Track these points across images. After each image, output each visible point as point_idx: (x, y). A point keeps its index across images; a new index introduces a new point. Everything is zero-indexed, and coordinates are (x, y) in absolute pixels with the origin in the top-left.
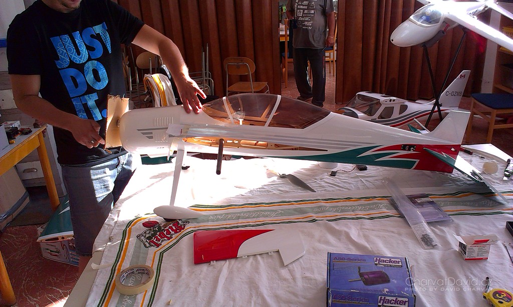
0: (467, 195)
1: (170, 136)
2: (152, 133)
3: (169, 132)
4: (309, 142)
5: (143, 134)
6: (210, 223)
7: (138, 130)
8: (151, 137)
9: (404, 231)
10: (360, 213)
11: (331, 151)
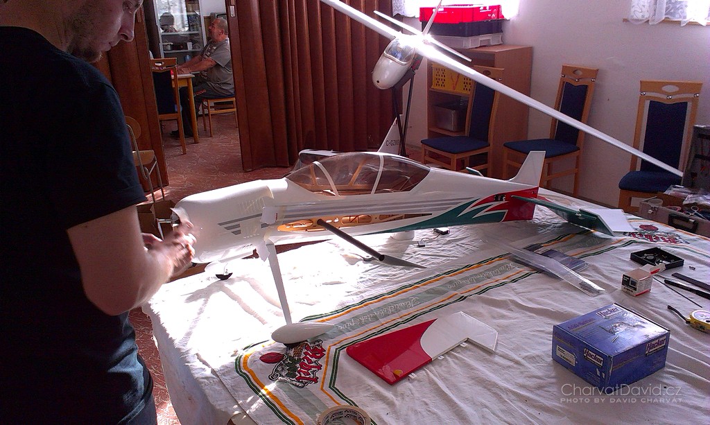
0: (570, 238)
1: (264, 225)
2: (239, 226)
3: (264, 220)
4: (412, 207)
5: (228, 228)
6: (349, 335)
7: (220, 224)
8: (239, 232)
9: (557, 285)
10: (498, 278)
11: (436, 214)
